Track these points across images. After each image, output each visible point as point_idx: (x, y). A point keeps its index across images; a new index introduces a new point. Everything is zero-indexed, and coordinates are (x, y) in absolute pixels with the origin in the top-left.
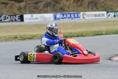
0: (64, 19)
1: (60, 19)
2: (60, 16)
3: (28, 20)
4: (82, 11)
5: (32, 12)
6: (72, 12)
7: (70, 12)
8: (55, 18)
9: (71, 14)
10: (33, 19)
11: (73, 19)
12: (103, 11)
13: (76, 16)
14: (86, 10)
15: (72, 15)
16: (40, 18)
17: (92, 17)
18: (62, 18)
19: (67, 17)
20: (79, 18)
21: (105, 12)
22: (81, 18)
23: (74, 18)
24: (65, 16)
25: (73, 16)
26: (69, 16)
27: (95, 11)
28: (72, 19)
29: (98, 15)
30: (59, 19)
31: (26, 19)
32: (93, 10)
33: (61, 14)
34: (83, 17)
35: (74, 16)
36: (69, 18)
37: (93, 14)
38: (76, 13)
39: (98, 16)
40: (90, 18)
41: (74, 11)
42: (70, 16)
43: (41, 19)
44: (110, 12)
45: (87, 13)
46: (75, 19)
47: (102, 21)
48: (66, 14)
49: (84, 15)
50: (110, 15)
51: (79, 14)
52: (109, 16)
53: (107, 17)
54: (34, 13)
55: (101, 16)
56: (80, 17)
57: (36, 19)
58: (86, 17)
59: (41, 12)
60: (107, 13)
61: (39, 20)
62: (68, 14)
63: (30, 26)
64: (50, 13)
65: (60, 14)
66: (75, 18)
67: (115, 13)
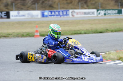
0: (52, 17)
1: (48, 16)
2: (48, 13)
4: (72, 9)
5: (19, 9)
6: (60, 9)
7: (58, 9)
8: (43, 15)
9: (59, 11)
10: (20, 16)
11: (62, 17)
13: (65, 13)
14: (76, 7)
15: (61, 13)
16: (27, 16)
17: (81, 15)
18: (50, 16)
19: (55, 15)
20: (68, 16)
21: (95, 10)
22: (70, 15)
24: (53, 13)
26: (57, 13)
27: (86, 9)
28: (61, 17)
29: (88, 13)
30: (47, 16)
31: (12, 16)
32: (83, 8)
33: (49, 11)
34: (72, 15)
35: (63, 13)
36: (57, 15)
37: (83, 12)
38: (65, 11)
39: (87, 14)
40: (79, 16)
41: (63, 8)
42: (59, 13)
43: (28, 16)
44: (101, 10)
45: (76, 11)
48: (54, 11)
49: (73, 13)
50: (100, 13)
51: (68, 12)
52: (99, 14)
53: (97, 15)
54: (22, 9)
55: (91, 14)
56: (68, 15)
57: (23, 16)
58: (75, 14)
59: (29, 9)
60: (98, 11)
61: (26, 17)
62: (57, 11)
64: (38, 10)
66: (64, 16)
67: (105, 11)
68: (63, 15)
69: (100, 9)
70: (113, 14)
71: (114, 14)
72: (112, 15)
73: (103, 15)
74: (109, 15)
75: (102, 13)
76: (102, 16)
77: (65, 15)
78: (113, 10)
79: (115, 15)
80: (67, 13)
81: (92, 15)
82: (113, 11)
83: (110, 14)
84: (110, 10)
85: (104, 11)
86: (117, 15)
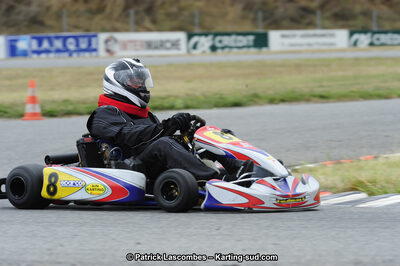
0: (43, 56)
1: (29, 53)
2: (30, 45)
4: (104, 30)
6: (69, 31)
7: (61, 31)
8: (13, 50)
9: (65, 39)
11: (75, 55)
12: (174, 29)
13: (84, 45)
14: (118, 25)
15: (71, 43)
17: (137, 50)
18: (35, 52)
19: (53, 49)
20: (94, 54)
21: (181, 36)
22: (102, 52)
23: (75, 51)
24: (46, 45)
25: (72, 47)
26: (58, 44)
27: (149, 30)
29: (158, 44)
30: (25, 54)
32: (139, 26)
33: (34, 38)
34: (108, 51)
35: (77, 45)
36: (58, 51)
37: (141, 41)
38: (84, 37)
39: (156, 48)
40: (130, 53)
41: (76, 27)
42: (64, 45)
44: (200, 35)
45: (121, 36)
46: (78, 56)
47: (171, 65)
48: (49, 38)
49: (109, 43)
50: (198, 46)
51: (94, 40)
52: (195, 47)
53: (188, 51)
55: (168, 49)
56: (95, 50)
60: (190, 36)
62: (57, 38)
65: (28, 37)
66: (82, 54)
67: (213, 39)
68: (80, 50)
69: (197, 30)
70: (239, 48)
71: (243, 47)
72: (235, 50)
73: (208, 51)
74: (227, 50)
75: (203, 45)
76: (204, 52)
77: (85, 50)
78: (238, 34)
79: (245, 50)
80: (90, 44)
81: (173, 52)
82: (240, 38)
83: (231, 47)
84: (229, 34)
85: (210, 37)
86: (253, 50)
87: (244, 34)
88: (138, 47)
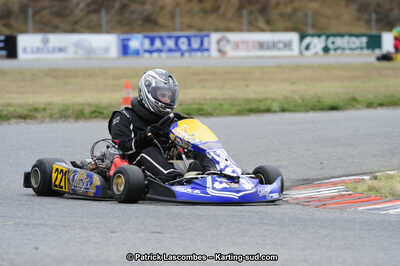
0: (155, 55)
1: (141, 52)
2: (142, 44)
3: (33, 52)
4: (217, 30)
5: (45, 27)
6: (181, 30)
7: (174, 30)
8: (125, 50)
9: (177, 39)
10: (49, 52)
11: (187, 55)
12: (287, 30)
13: (196, 44)
14: (232, 25)
15: (183, 43)
16: (71, 50)
17: (248, 50)
18: (146, 51)
19: (165, 48)
20: (206, 54)
21: (294, 37)
22: (214, 52)
23: (187, 51)
24: (158, 44)
25: (184, 46)
26: (170, 43)
27: (262, 30)
28: (182, 55)
29: (271, 44)
30: (137, 53)
32: (253, 27)
33: (145, 37)
34: (220, 51)
35: (190, 44)
36: (170, 50)
37: (254, 42)
38: (195, 36)
39: (268, 48)
40: (242, 53)
41: (190, 27)
42: (176, 44)
43: (76, 53)
44: (313, 36)
45: (233, 37)
46: (190, 55)
47: (279, 66)
48: (162, 39)
49: (222, 43)
50: (311, 46)
51: (206, 40)
52: (307, 48)
53: (301, 53)
54: (55, 29)
55: (279, 49)
56: (207, 50)
57: (61, 50)
58: (228, 49)
59: (77, 27)
60: (302, 38)
61: (70, 54)
62: (170, 37)
63: (34, 75)
64: (108, 32)
65: (140, 36)
66: (193, 54)
67: (326, 40)
68: (191, 50)
69: (310, 31)
70: (351, 49)
71: (356, 49)
72: (347, 52)
73: (321, 52)
74: (339, 52)
75: (315, 46)
76: (316, 54)
77: (198, 50)
78: (351, 35)
79: (358, 52)
80: (202, 43)
81: (286, 53)
82: (353, 39)
83: (344, 49)
84: (342, 36)
85: (323, 38)
86: (366, 52)
87: (357, 36)
88: (250, 47)
